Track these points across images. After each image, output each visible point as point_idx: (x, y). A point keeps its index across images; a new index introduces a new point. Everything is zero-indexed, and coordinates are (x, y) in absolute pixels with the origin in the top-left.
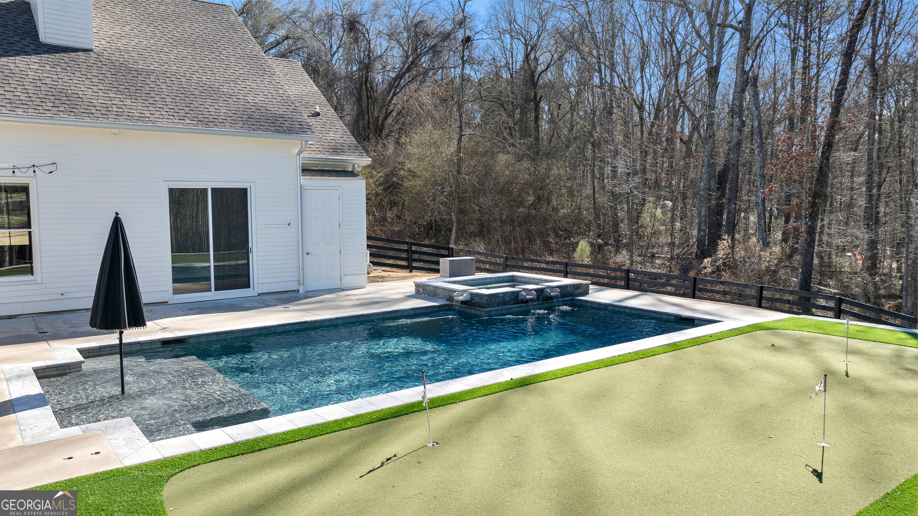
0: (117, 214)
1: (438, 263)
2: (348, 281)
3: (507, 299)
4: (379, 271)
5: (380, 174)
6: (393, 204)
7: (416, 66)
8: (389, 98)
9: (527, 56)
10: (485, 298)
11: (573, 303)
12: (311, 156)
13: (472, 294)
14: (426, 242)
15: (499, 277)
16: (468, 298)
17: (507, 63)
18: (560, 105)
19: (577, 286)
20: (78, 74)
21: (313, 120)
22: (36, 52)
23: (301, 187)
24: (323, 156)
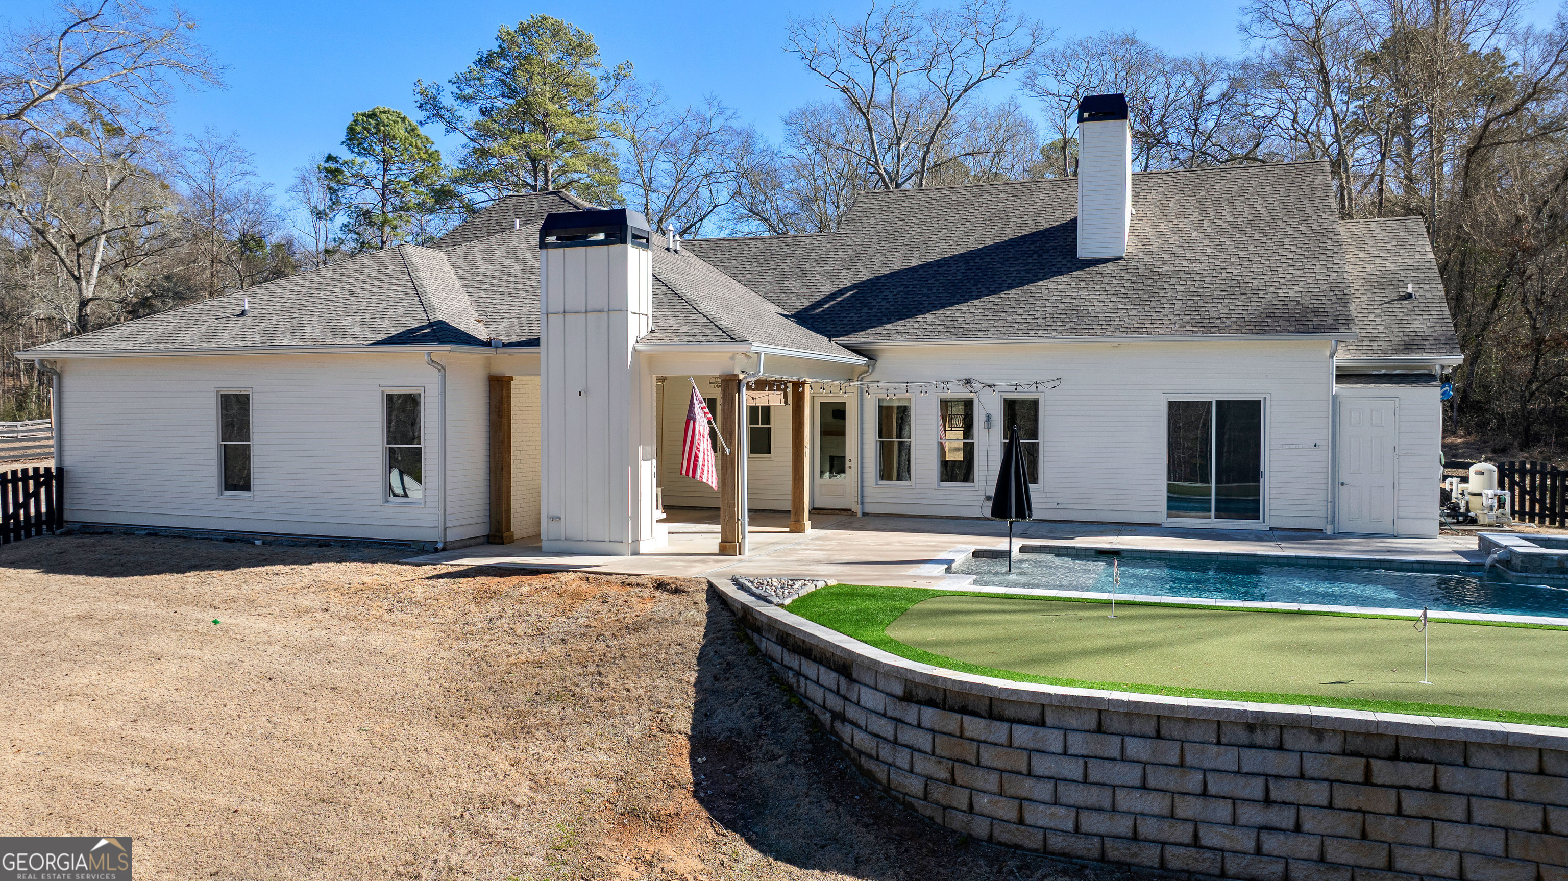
2: (1404, 526)
12: (1364, 357)
16: (1507, 557)
20: (1098, 288)
21: (1397, 305)
22: (1070, 271)
23: (1335, 398)
24: (1382, 356)
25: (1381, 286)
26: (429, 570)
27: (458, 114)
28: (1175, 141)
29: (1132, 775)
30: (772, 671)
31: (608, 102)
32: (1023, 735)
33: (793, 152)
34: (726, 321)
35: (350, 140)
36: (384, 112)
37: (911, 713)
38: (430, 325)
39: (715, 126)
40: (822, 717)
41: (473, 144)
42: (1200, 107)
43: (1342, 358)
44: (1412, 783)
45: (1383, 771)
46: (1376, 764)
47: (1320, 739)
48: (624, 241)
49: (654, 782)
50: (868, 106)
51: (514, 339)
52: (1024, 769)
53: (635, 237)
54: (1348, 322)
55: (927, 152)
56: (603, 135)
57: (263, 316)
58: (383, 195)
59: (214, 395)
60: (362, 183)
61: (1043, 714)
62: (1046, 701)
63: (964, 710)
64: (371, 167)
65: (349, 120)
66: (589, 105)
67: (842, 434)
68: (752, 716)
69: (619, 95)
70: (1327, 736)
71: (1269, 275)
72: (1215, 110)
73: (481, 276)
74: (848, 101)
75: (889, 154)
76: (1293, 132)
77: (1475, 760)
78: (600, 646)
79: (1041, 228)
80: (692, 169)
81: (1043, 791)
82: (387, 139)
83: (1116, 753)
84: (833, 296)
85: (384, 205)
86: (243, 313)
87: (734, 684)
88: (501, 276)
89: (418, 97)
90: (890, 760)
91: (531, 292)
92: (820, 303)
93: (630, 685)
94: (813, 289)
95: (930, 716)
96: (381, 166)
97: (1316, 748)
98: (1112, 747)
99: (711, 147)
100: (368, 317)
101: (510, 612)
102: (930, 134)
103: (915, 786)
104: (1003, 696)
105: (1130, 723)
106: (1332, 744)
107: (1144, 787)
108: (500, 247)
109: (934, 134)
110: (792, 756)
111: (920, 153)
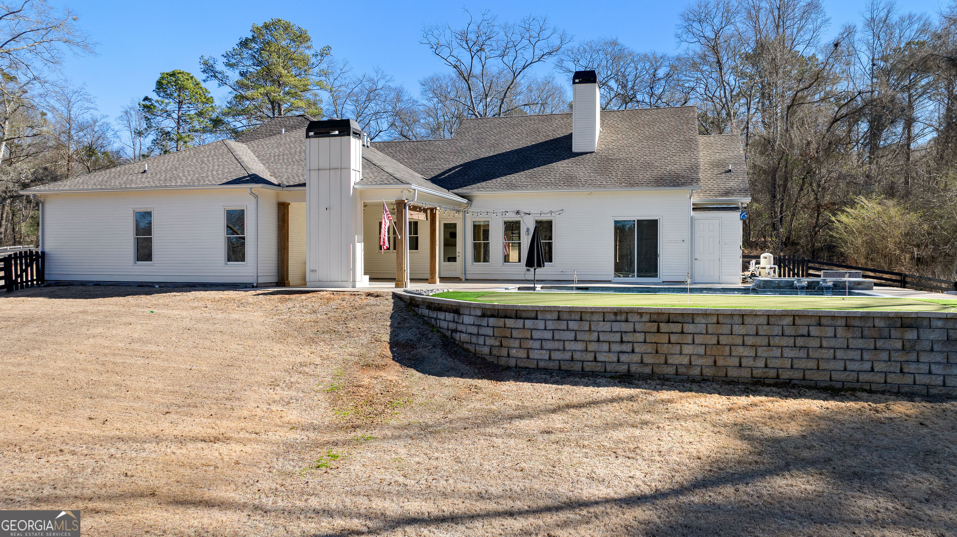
2: (725, 279)
3: (781, 285)
12: (706, 199)
20: (582, 166)
21: (724, 175)
22: (569, 158)
23: (692, 218)
24: (715, 198)
25: (718, 166)
26: (253, 292)
27: (226, 74)
28: (641, 100)
29: (571, 335)
30: (424, 321)
31: (316, 70)
32: (529, 324)
33: (425, 102)
34: (398, 175)
35: (159, 89)
36: (180, 73)
37: (484, 322)
38: (249, 176)
39: (380, 86)
40: (447, 334)
41: (235, 93)
42: (654, 81)
43: (696, 199)
44: (674, 331)
45: (664, 327)
46: (662, 325)
47: (641, 317)
48: (349, 135)
49: (375, 356)
50: (469, 76)
51: (291, 183)
52: (529, 337)
53: (354, 133)
54: (698, 180)
55: (502, 103)
56: (314, 88)
57: (156, 173)
58: (178, 122)
59: (132, 212)
60: (165, 115)
61: (537, 315)
62: (538, 309)
63: (506, 317)
64: (172, 106)
65: (158, 77)
66: (306, 71)
67: (455, 245)
68: (416, 335)
69: (324, 66)
70: (644, 315)
71: (663, 160)
72: (663, 82)
73: (268, 156)
74: (457, 73)
75: (481, 104)
76: (705, 96)
77: (696, 321)
78: (344, 315)
79: (555, 137)
80: (367, 110)
81: (537, 345)
82: (181, 88)
83: (565, 328)
84: (450, 170)
85: (178, 129)
86: (145, 171)
87: (407, 325)
88: (279, 156)
89: (202, 66)
90: (476, 342)
91: (296, 163)
92: (443, 174)
93: (360, 327)
94: (440, 167)
95: (492, 321)
96: (177, 105)
97: (640, 320)
98: (563, 325)
99: (377, 97)
100: (215, 173)
101: (298, 305)
102: (504, 93)
103: (486, 350)
104: (521, 309)
105: (570, 315)
106: (646, 318)
107: (576, 340)
108: (276, 142)
109: (506, 93)
110: (434, 346)
111: (499, 104)
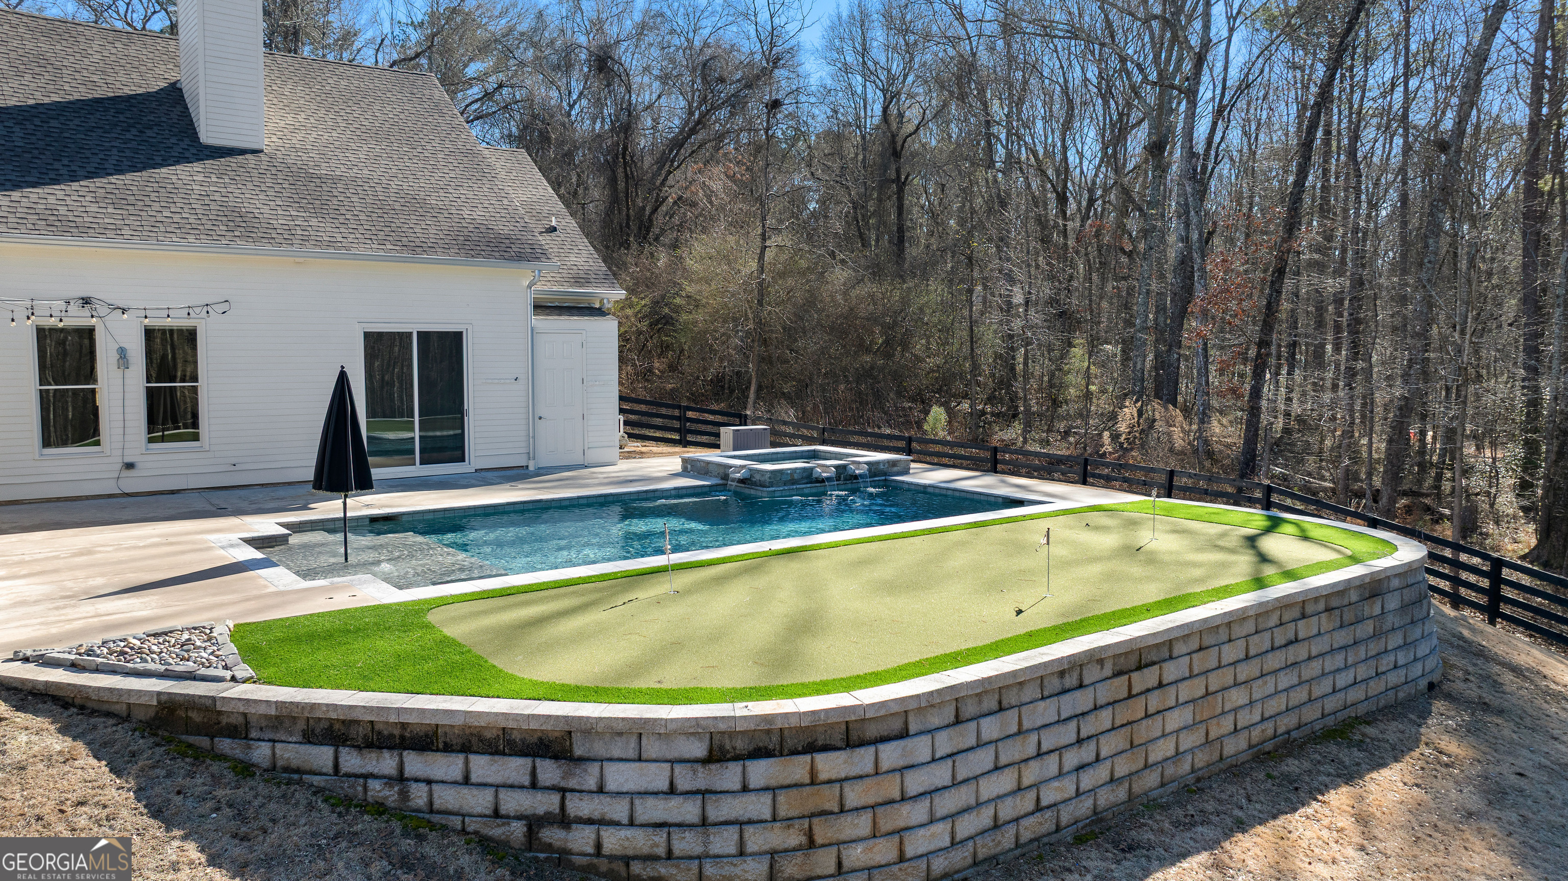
0: (343, 367)
1: (718, 435)
2: (593, 456)
3: (796, 476)
4: (635, 446)
5: (643, 302)
6: (665, 348)
7: (704, 127)
8: (661, 178)
9: (885, 110)
10: (768, 475)
11: (886, 484)
12: (546, 288)
13: (751, 470)
14: (715, 407)
15: (796, 452)
16: (747, 475)
17: (858, 117)
18: (943, 186)
19: (894, 463)
21: (547, 237)
22: (194, 160)
23: (533, 329)
29: (988, 758)
37: (726, 777)
52: (897, 795)
81: (919, 812)
83: (973, 741)
90: (695, 850)
95: (760, 770)
97: (1101, 677)
98: (969, 734)
105: (980, 702)
